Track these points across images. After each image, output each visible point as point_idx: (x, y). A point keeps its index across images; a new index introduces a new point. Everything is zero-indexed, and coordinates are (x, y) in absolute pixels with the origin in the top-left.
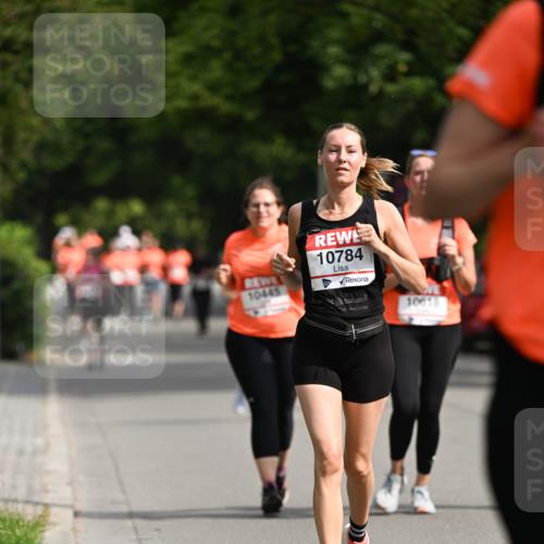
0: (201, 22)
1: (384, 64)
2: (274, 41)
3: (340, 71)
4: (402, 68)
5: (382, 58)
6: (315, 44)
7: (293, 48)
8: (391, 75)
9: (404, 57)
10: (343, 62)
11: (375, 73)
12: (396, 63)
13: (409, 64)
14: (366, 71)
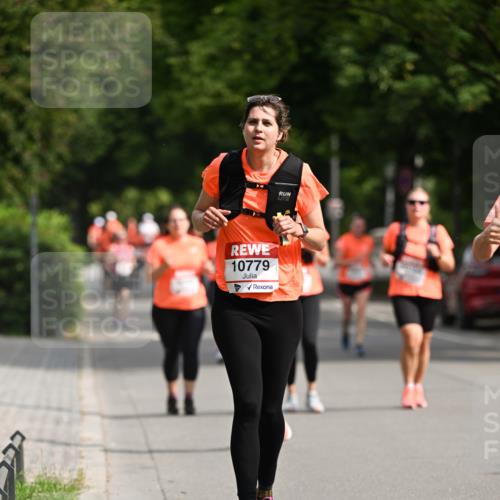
0: (223, 26)
1: (392, 63)
2: (291, 43)
3: (352, 70)
4: (410, 67)
5: (392, 57)
6: (329, 45)
7: (307, 49)
8: (399, 74)
9: (411, 56)
10: (355, 62)
11: (385, 72)
12: (404, 62)
13: (415, 63)
14: (377, 70)
